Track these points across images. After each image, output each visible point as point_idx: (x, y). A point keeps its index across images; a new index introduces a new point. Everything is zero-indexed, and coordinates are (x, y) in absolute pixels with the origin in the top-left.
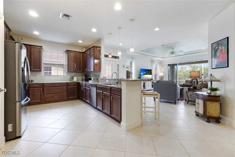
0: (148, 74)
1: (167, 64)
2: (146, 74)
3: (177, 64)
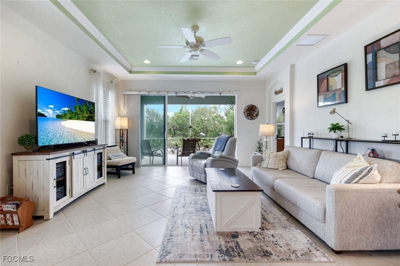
0: (78, 119)
1: (137, 93)
2: (73, 116)
3: (164, 97)
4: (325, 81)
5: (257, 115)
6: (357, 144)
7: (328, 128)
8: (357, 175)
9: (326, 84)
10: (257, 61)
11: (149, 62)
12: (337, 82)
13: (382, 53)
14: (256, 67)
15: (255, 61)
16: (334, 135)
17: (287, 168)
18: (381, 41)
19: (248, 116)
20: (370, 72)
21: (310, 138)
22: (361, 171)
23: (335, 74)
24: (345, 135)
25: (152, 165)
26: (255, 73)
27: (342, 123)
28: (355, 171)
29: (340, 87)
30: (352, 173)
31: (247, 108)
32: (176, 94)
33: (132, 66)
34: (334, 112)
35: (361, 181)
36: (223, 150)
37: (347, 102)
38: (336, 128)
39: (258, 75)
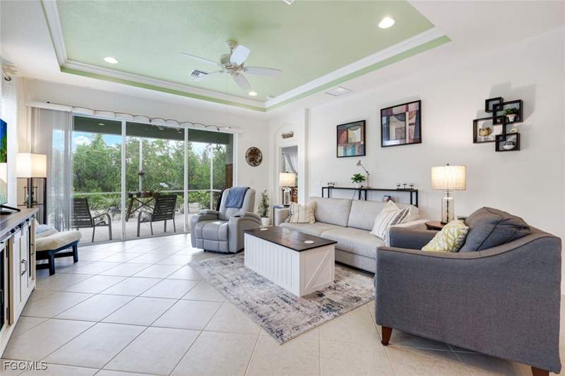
4: (345, 133)
5: (260, 161)
6: (374, 192)
7: (352, 179)
8: (398, 217)
9: (346, 136)
10: (272, 97)
11: (116, 62)
12: (356, 135)
13: (393, 119)
14: (267, 102)
15: (270, 97)
16: (357, 185)
17: (317, 221)
18: (393, 109)
19: (250, 161)
20: (384, 132)
21: (329, 188)
22: (401, 214)
23: (355, 128)
24: (364, 184)
25: (93, 242)
26: (264, 110)
27: (363, 174)
28: (397, 214)
29: (359, 141)
30: (395, 216)
31: (250, 151)
32: (150, 121)
33: (68, 59)
34: (359, 164)
35: (403, 221)
36: (241, 207)
37: (365, 155)
38: (358, 178)
39: (268, 112)
